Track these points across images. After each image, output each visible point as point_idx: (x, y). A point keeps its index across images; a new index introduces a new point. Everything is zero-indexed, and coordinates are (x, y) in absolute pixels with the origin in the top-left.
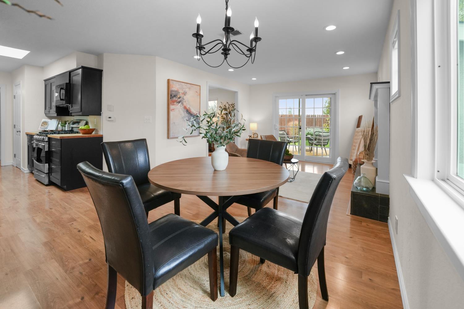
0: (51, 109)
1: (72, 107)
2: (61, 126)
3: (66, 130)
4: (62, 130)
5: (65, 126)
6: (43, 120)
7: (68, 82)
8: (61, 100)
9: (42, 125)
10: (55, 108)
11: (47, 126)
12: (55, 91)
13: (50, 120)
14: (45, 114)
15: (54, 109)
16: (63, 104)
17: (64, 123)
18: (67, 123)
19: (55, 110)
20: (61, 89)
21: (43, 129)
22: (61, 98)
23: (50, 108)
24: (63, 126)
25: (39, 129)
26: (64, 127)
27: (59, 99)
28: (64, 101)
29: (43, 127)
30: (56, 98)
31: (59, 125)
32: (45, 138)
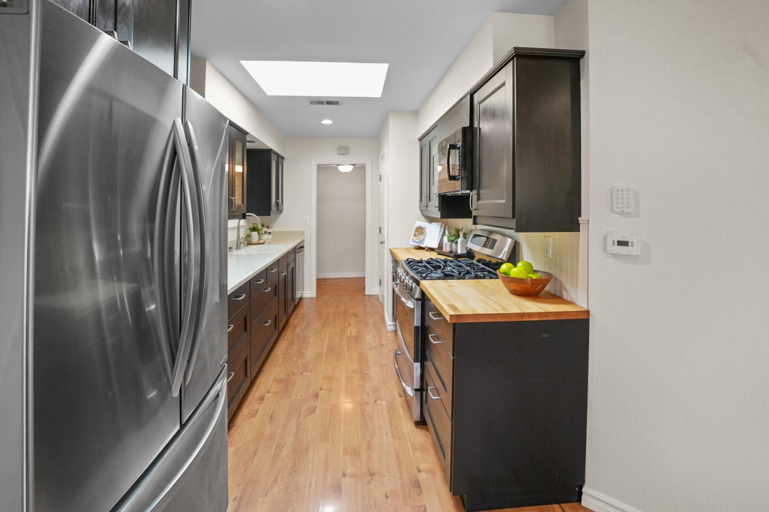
0: (430, 200)
1: (479, 199)
2: (450, 241)
3: (459, 252)
4: (451, 252)
5: (457, 242)
6: (419, 223)
7: (468, 125)
8: (452, 178)
9: (415, 235)
10: (437, 198)
11: (422, 237)
12: (436, 158)
13: (428, 224)
14: (421, 210)
15: (435, 201)
16: (457, 188)
17: (453, 232)
18: (461, 234)
19: (437, 205)
20: (453, 147)
21: (416, 242)
22: (451, 175)
23: (428, 199)
24: (452, 241)
25: (411, 243)
26: (454, 244)
27: (447, 176)
28: (456, 182)
29: (417, 238)
30: (439, 176)
31: (445, 239)
32: (415, 287)
